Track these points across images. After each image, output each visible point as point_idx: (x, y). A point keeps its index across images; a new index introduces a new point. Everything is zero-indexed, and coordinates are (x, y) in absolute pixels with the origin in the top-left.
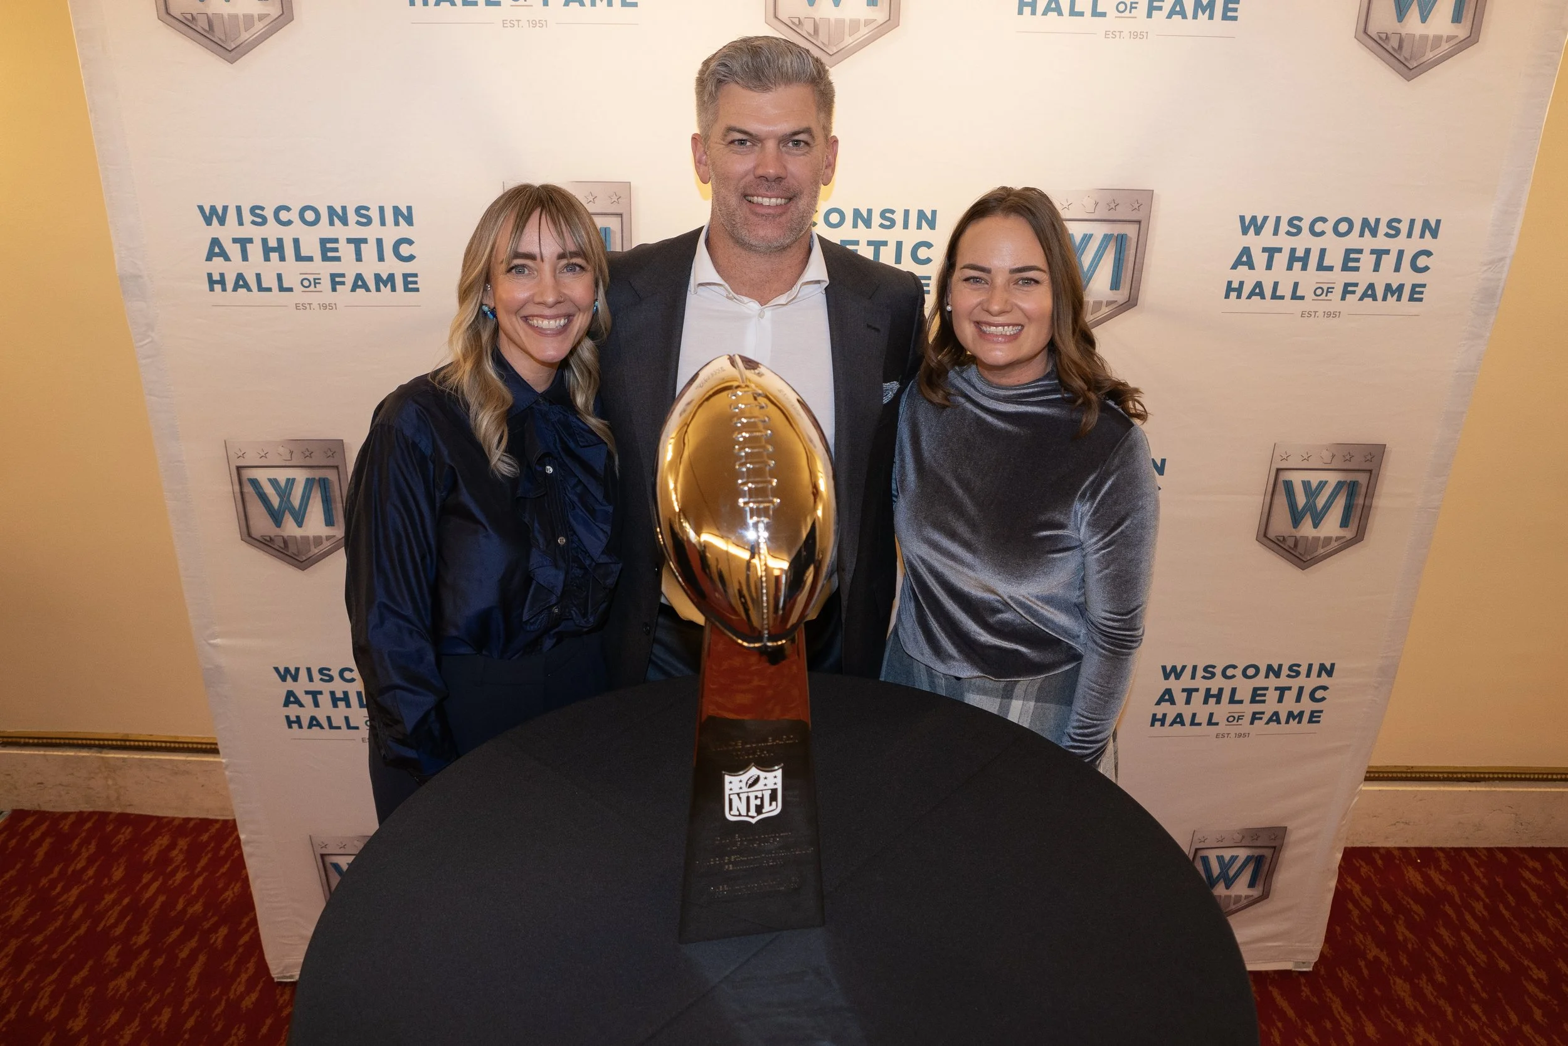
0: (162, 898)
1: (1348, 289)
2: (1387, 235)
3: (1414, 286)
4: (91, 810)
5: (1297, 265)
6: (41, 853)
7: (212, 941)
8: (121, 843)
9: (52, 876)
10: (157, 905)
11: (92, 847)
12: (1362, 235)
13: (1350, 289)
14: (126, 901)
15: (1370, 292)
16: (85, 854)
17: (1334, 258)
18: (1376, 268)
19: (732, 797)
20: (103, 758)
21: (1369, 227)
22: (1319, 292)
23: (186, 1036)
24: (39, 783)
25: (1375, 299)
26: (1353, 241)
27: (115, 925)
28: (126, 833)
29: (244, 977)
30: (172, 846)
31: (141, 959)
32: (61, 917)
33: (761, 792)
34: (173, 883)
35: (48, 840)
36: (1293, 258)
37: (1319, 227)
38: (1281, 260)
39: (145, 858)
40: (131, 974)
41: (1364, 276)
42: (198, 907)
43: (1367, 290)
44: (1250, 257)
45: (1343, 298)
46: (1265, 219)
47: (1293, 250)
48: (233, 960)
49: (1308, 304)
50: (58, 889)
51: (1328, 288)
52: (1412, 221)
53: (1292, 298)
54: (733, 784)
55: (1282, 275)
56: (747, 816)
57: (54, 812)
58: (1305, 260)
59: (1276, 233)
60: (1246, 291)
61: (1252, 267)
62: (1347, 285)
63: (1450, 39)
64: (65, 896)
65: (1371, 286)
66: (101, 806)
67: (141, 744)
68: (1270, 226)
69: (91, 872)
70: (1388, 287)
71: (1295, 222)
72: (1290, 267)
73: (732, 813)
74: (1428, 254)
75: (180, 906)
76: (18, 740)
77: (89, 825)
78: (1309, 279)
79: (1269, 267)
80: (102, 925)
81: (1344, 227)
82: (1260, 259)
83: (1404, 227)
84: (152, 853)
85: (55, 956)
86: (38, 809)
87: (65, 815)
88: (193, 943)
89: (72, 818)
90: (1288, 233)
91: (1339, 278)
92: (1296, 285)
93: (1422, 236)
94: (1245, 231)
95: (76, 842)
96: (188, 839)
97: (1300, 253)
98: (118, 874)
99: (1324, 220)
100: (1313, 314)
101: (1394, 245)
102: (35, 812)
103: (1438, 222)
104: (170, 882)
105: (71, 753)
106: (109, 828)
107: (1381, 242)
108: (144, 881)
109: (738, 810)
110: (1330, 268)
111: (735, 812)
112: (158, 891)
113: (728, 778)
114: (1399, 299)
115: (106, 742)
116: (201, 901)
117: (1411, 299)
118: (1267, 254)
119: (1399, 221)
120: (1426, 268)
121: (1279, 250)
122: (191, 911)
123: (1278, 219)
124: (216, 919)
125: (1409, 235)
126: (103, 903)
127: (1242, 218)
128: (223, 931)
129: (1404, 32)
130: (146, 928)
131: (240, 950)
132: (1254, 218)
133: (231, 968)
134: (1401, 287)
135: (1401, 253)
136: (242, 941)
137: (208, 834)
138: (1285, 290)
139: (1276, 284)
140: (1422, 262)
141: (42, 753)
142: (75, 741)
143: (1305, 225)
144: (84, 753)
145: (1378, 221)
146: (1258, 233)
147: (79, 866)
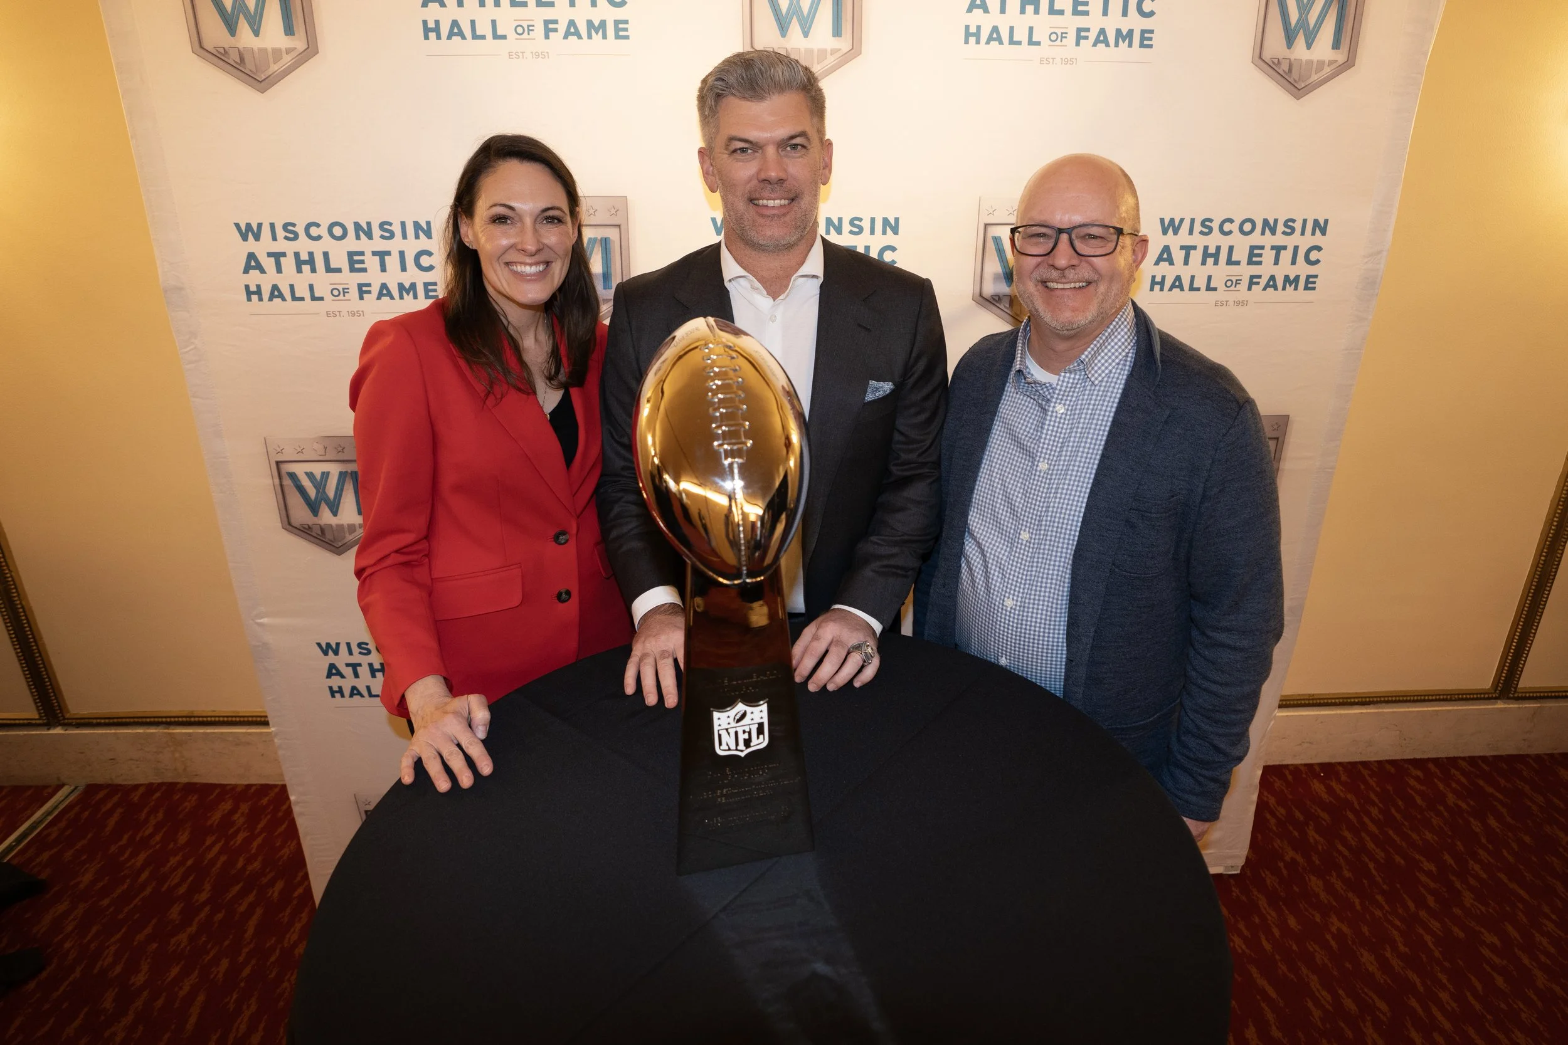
0: (223, 858)
1: (1253, 281)
2: (1284, 233)
3: (1308, 277)
4: (160, 781)
5: (1210, 261)
6: (112, 822)
7: (269, 894)
8: (187, 810)
9: (121, 843)
10: (219, 865)
11: (160, 815)
12: (1263, 233)
13: (1255, 280)
14: (190, 862)
15: (1272, 283)
16: (153, 821)
17: (1241, 254)
18: (1276, 263)
19: (720, 732)
20: (169, 734)
21: (1269, 227)
22: (1229, 283)
23: (242, 984)
24: (111, 759)
25: (1276, 289)
26: (1256, 239)
27: (178, 885)
28: (193, 799)
29: (298, 926)
30: (233, 811)
31: (203, 915)
32: (128, 881)
33: (748, 727)
34: (234, 844)
35: (120, 810)
36: (1206, 255)
37: (1227, 227)
38: (1196, 256)
39: (209, 823)
40: (193, 929)
41: (1266, 269)
42: (257, 865)
43: (1269, 281)
44: (1170, 254)
45: (1250, 289)
46: (1182, 220)
47: (1206, 248)
48: (288, 911)
49: (1221, 294)
50: (126, 855)
51: (1237, 280)
52: (1305, 221)
53: (1207, 290)
54: (722, 720)
55: (1197, 269)
56: (737, 750)
57: (125, 785)
58: (1216, 256)
59: (1191, 232)
60: (1168, 284)
61: (1172, 263)
62: (1252, 277)
63: (1331, 63)
64: (133, 861)
65: (1273, 278)
66: (169, 778)
67: (205, 719)
68: (1186, 226)
69: (158, 838)
70: (1287, 278)
71: (1207, 223)
72: (1204, 263)
73: (722, 748)
74: (1319, 249)
75: (240, 864)
76: (91, 721)
77: (158, 795)
78: (1221, 272)
79: (1186, 263)
80: (166, 886)
81: (1247, 227)
82: (1178, 256)
83: (1298, 226)
84: (216, 817)
85: (121, 917)
86: (110, 782)
87: (136, 787)
88: (251, 898)
89: (141, 790)
90: (1202, 233)
91: (1245, 271)
92: (1210, 278)
93: (1313, 233)
94: (1165, 232)
95: (145, 811)
96: (250, 803)
97: (1212, 250)
98: (183, 838)
99: (1231, 221)
100: (1225, 303)
101: (1290, 241)
102: (108, 786)
103: (1326, 221)
104: (232, 843)
105: (140, 730)
106: (176, 797)
107: (1279, 239)
108: (208, 843)
109: (727, 745)
110: (1238, 263)
111: (724, 747)
112: (220, 853)
113: (716, 715)
114: (1296, 288)
115: (173, 719)
116: (260, 858)
117: (1306, 288)
118: (1184, 251)
119: (1293, 221)
120: (1317, 262)
121: (1194, 248)
122: (250, 868)
123: (1193, 221)
124: (272, 874)
125: (1303, 233)
126: (169, 865)
127: (1162, 220)
128: (279, 885)
129: (1292, 57)
130: (207, 887)
131: (295, 902)
132: (1172, 220)
133: (286, 919)
134: (1297, 278)
135: (1296, 248)
136: (296, 894)
137: (268, 798)
138: (1200, 282)
139: (1193, 278)
140: (1314, 256)
141: (113, 731)
142: (144, 720)
143: (1215, 226)
144: (152, 730)
145: (1276, 221)
146: (1176, 233)
147: (148, 832)
